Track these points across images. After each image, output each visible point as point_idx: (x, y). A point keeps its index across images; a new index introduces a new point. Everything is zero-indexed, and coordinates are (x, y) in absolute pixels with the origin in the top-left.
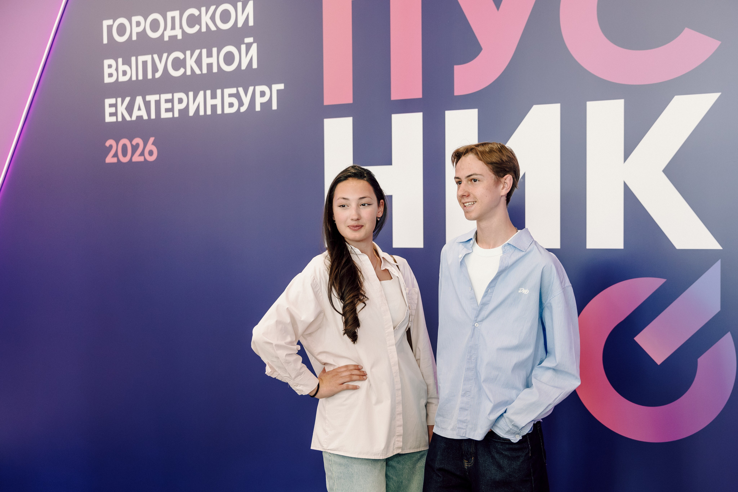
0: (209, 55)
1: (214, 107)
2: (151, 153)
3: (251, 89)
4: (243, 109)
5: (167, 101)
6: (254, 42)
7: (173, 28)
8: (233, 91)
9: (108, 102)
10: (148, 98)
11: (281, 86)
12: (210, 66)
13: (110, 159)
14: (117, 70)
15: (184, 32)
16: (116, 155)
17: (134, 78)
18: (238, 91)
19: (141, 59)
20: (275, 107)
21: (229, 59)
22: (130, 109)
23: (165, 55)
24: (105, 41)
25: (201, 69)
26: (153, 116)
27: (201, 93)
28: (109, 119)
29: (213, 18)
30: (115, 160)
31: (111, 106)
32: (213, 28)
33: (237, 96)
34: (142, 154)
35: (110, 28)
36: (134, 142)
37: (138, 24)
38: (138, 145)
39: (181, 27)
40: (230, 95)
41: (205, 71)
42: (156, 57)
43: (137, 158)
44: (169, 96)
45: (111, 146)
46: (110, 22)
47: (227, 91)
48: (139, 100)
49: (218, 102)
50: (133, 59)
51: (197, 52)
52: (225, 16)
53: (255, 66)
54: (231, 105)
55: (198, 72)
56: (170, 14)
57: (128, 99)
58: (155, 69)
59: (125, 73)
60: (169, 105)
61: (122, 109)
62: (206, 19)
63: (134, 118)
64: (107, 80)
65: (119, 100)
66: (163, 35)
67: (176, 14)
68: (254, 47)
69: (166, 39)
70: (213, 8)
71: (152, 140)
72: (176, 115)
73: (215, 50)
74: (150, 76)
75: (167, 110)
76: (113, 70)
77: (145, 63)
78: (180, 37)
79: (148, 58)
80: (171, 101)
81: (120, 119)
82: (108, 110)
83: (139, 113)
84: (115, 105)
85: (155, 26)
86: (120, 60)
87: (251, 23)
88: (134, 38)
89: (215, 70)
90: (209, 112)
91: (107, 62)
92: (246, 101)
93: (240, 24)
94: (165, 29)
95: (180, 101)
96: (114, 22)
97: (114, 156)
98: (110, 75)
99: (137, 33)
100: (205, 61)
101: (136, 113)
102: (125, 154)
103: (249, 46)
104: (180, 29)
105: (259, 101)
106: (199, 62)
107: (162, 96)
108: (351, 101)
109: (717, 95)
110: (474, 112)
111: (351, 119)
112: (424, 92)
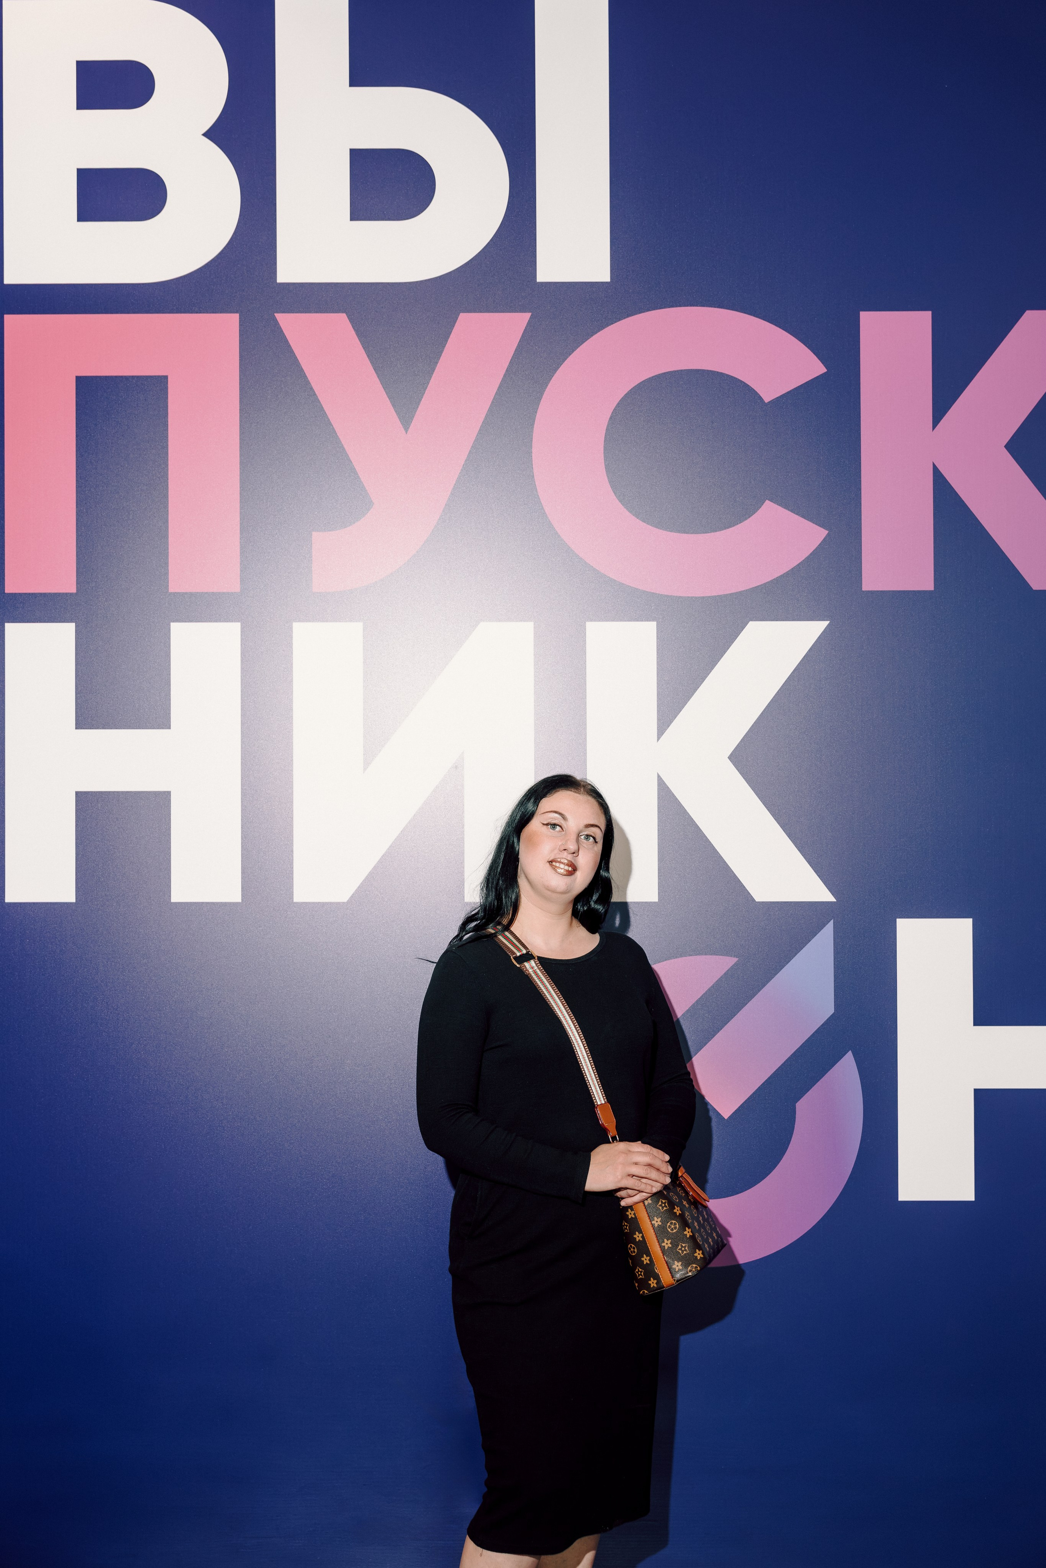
108: (73, 590)
109: (820, 626)
110: (356, 628)
111: (72, 626)
112: (242, 581)
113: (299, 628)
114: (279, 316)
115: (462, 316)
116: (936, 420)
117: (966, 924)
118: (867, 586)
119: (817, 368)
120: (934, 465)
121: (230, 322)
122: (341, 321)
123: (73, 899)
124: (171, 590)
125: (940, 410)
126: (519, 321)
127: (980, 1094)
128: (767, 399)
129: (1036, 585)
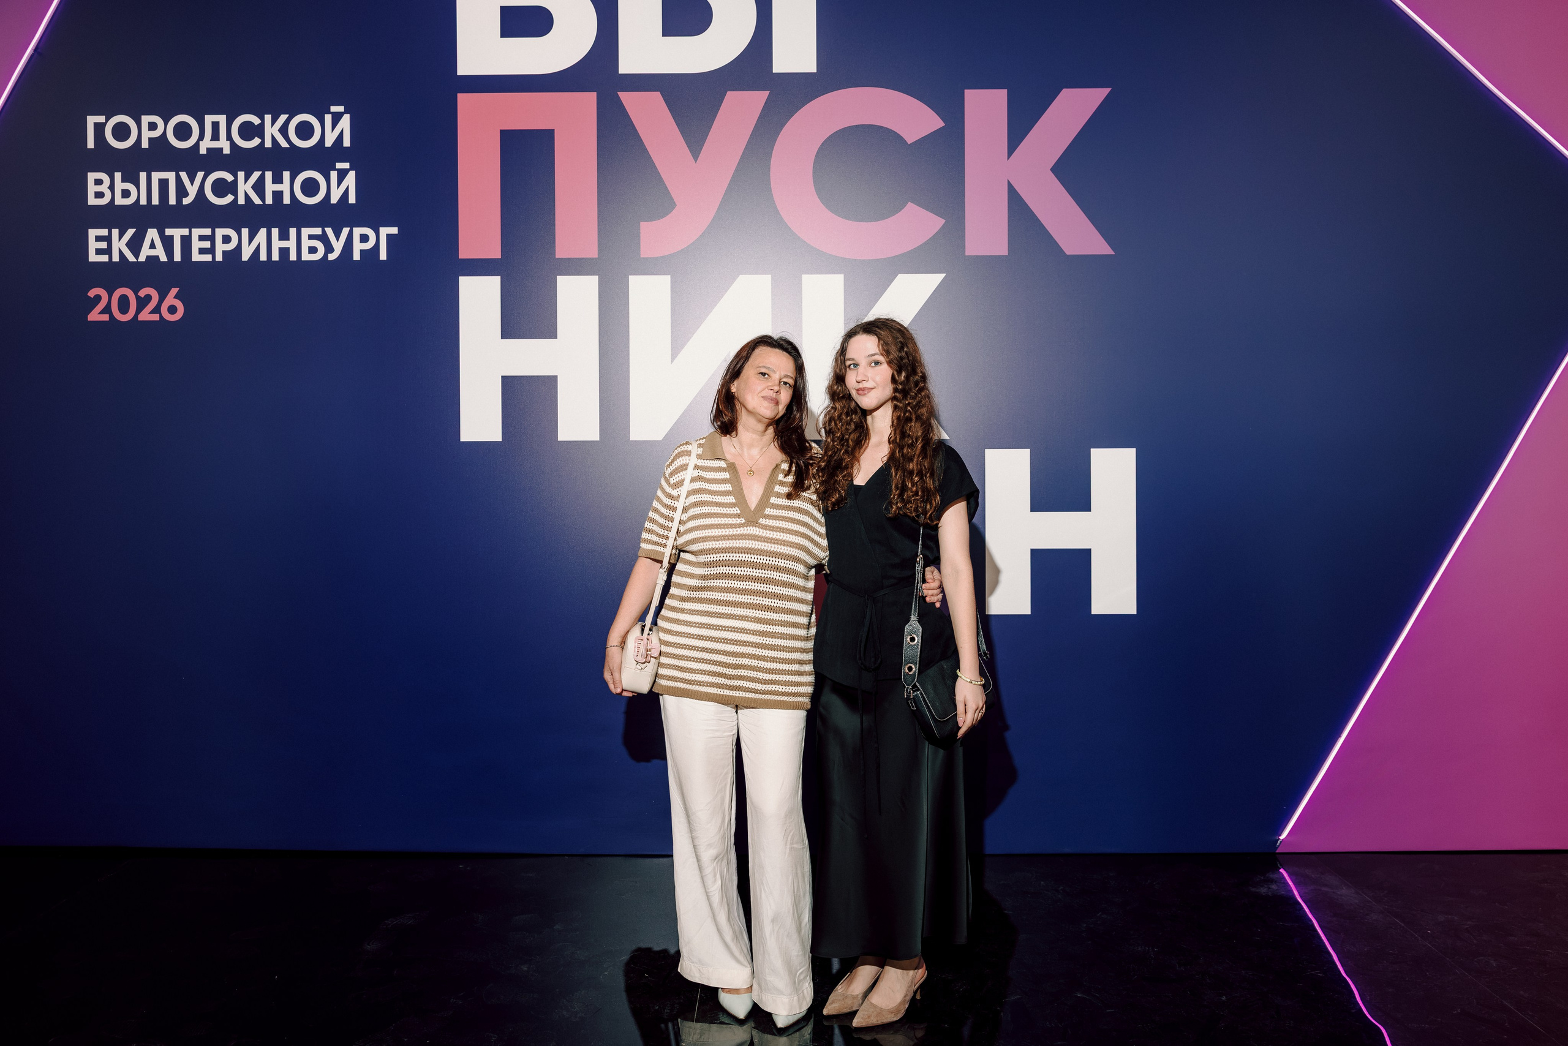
0: (278, 180)
1: (284, 252)
2: (172, 310)
3: (346, 231)
4: (332, 257)
5: (202, 238)
6: (351, 169)
7: (215, 137)
8: (318, 231)
9: (93, 233)
10: (169, 232)
11: (394, 230)
12: (278, 195)
13: (95, 316)
14: (112, 187)
15: (233, 145)
16: (107, 310)
17: (143, 201)
18: (324, 231)
19: (156, 176)
20: (383, 256)
21: (310, 188)
22: (135, 245)
23: (200, 175)
24: (91, 144)
25: (262, 197)
26: (177, 257)
27: (263, 232)
28: (93, 257)
29: (284, 130)
30: (105, 318)
31: (99, 239)
32: (284, 144)
33: (323, 238)
34: (157, 310)
35: (99, 128)
36: (142, 293)
37: (153, 126)
38: (148, 298)
39: (229, 137)
40: (311, 237)
41: (269, 200)
42: (184, 175)
43: (145, 316)
44: (207, 232)
45: (98, 298)
46: (101, 119)
47: (306, 232)
48: (152, 234)
49: (291, 244)
50: (143, 176)
51: (256, 175)
52: (305, 131)
53: (352, 200)
54: (313, 250)
55: (257, 201)
56: (209, 119)
57: (130, 232)
58: (182, 192)
59: (126, 194)
60: (207, 244)
61: (120, 244)
62: (271, 130)
63: (142, 258)
64: (92, 201)
65: (115, 232)
66: (197, 145)
67: (222, 119)
68: (352, 175)
69: (203, 151)
70: (283, 118)
71: (174, 291)
72: (219, 257)
73: (286, 175)
74: (172, 201)
75: (202, 251)
76: (104, 188)
77: (164, 183)
78: (227, 151)
79: (171, 176)
80: (211, 238)
81: (116, 258)
82: (93, 245)
83: (153, 253)
84: (108, 239)
85: (183, 131)
86: (118, 176)
87: (347, 143)
88: (145, 145)
89: (287, 200)
90: (275, 257)
91: (92, 176)
92: (338, 246)
93: (329, 143)
94: (201, 137)
95: (227, 239)
96: (107, 120)
97: (102, 312)
98: (99, 195)
99: (150, 139)
100: (270, 187)
101: (145, 252)
102: (123, 309)
103: (342, 175)
104: (227, 140)
105: (358, 247)
106: (259, 187)
107: (193, 230)
108: (499, 256)
109: (942, 276)
110: (667, 279)
111: (499, 278)
112: (600, 251)
113: (633, 279)
114: (620, 93)
115: (729, 93)
116: (1010, 153)
117: (1026, 453)
118: (967, 254)
119: (941, 124)
120: (1008, 181)
121: (591, 98)
122: (657, 96)
123: (499, 439)
124: (557, 256)
125: (1012, 148)
126: (761, 96)
127: (1035, 553)
128: (909, 142)
129: (1069, 251)
